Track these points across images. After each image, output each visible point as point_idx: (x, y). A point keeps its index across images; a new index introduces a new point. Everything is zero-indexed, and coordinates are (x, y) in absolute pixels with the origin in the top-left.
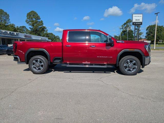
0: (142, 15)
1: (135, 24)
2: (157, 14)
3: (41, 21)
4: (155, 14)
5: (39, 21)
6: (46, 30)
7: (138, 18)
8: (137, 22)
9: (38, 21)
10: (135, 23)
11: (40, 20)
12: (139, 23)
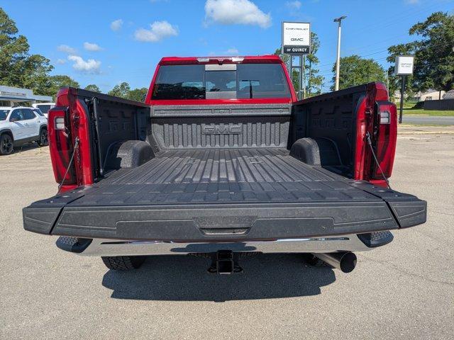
0: (307, 26)
1: (291, 52)
2: (339, 20)
3: (23, 38)
4: (335, 21)
5: (15, 38)
6: (49, 66)
7: (296, 34)
8: (295, 47)
9: (12, 36)
10: (291, 47)
11: (17, 36)
12: (300, 50)
